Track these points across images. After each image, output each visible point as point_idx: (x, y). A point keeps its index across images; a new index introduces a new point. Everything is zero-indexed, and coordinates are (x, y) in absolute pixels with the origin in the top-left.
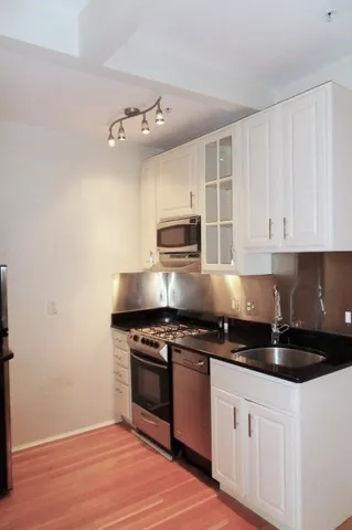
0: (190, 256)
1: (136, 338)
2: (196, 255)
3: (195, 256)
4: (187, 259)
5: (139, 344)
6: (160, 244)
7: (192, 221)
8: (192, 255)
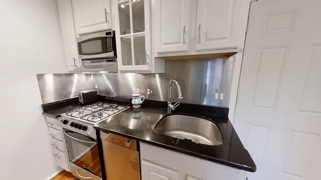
0: (107, 61)
1: (65, 122)
2: (113, 59)
3: (112, 61)
4: (105, 63)
5: (68, 127)
6: (80, 53)
7: (107, 34)
8: (109, 60)
